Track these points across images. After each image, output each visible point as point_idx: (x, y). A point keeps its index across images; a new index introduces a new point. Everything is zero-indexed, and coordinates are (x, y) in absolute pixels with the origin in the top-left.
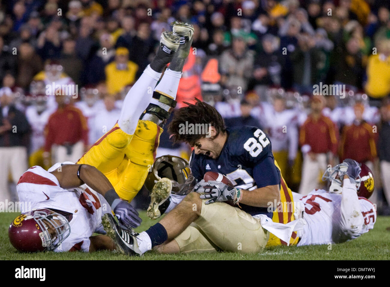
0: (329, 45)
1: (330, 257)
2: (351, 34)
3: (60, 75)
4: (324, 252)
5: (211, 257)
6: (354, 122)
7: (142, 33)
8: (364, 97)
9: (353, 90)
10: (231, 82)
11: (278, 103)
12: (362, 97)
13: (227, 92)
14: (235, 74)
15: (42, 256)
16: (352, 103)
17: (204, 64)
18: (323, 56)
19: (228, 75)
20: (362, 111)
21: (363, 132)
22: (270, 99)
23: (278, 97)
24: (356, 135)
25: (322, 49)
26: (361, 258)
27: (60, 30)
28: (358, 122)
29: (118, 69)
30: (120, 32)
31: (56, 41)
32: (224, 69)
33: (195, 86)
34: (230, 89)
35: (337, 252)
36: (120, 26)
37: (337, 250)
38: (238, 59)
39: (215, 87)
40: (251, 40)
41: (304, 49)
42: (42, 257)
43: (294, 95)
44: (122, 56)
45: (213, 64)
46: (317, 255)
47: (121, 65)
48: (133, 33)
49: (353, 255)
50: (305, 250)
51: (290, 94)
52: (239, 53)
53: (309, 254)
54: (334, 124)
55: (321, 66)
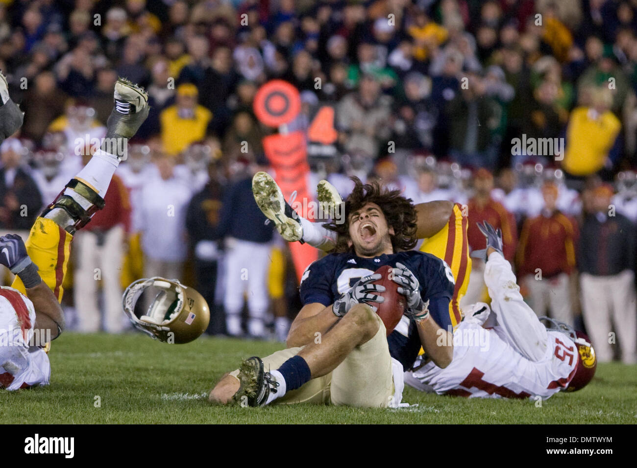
0: (508, 92)
1: (498, 418)
2: (543, 76)
3: (89, 123)
4: (488, 411)
5: (314, 412)
6: (543, 212)
7: (219, 63)
8: (558, 174)
9: (542, 164)
10: (352, 144)
11: (426, 178)
12: (555, 174)
13: (346, 160)
14: (362, 132)
15: (53, 400)
16: (539, 183)
17: (312, 114)
18: (497, 109)
19: (349, 132)
20: (555, 195)
21: (556, 228)
22: (413, 171)
23: (425, 169)
24: (545, 232)
25: (497, 98)
26: (546, 421)
27: (94, 54)
28: (549, 212)
29: (181, 117)
30: (186, 61)
31: (87, 71)
32: (344, 123)
33: (298, 148)
34: (351, 154)
35: (508, 411)
36: (186, 51)
37: (509, 408)
38: (367, 109)
39: (329, 151)
40: (387, 80)
41: (469, 98)
42: (52, 402)
43: (451, 167)
44: (187, 97)
45: (326, 114)
46: (477, 415)
47: (186, 111)
48: (205, 63)
49: (532, 417)
50: (459, 407)
51: (444, 166)
52: (368, 99)
53: (465, 413)
54: (510, 215)
55: (494, 123)
